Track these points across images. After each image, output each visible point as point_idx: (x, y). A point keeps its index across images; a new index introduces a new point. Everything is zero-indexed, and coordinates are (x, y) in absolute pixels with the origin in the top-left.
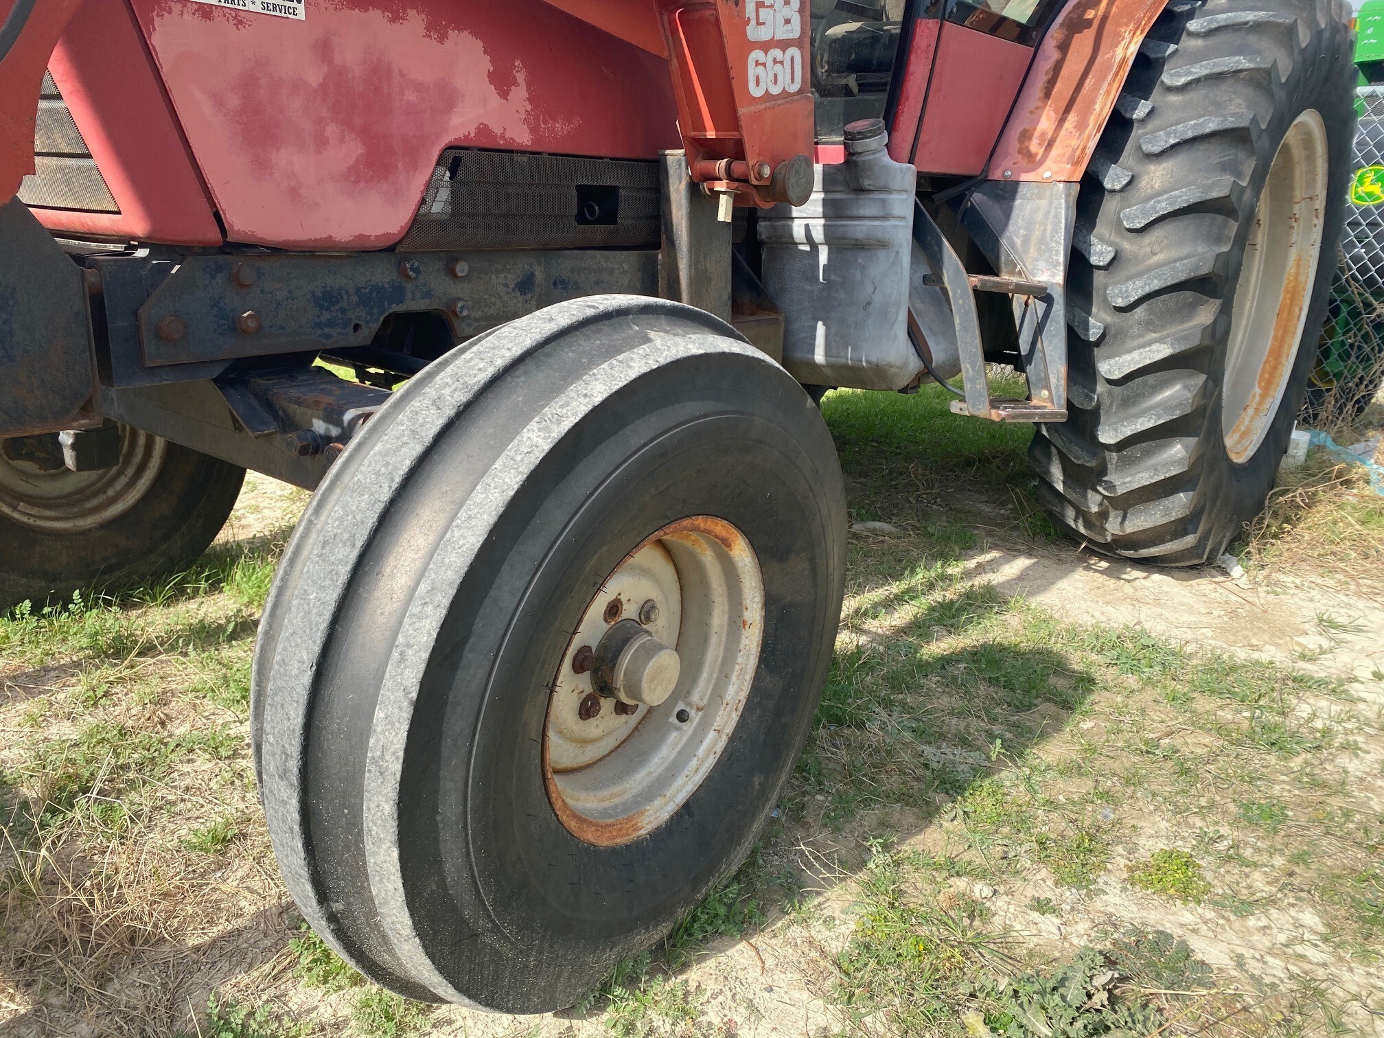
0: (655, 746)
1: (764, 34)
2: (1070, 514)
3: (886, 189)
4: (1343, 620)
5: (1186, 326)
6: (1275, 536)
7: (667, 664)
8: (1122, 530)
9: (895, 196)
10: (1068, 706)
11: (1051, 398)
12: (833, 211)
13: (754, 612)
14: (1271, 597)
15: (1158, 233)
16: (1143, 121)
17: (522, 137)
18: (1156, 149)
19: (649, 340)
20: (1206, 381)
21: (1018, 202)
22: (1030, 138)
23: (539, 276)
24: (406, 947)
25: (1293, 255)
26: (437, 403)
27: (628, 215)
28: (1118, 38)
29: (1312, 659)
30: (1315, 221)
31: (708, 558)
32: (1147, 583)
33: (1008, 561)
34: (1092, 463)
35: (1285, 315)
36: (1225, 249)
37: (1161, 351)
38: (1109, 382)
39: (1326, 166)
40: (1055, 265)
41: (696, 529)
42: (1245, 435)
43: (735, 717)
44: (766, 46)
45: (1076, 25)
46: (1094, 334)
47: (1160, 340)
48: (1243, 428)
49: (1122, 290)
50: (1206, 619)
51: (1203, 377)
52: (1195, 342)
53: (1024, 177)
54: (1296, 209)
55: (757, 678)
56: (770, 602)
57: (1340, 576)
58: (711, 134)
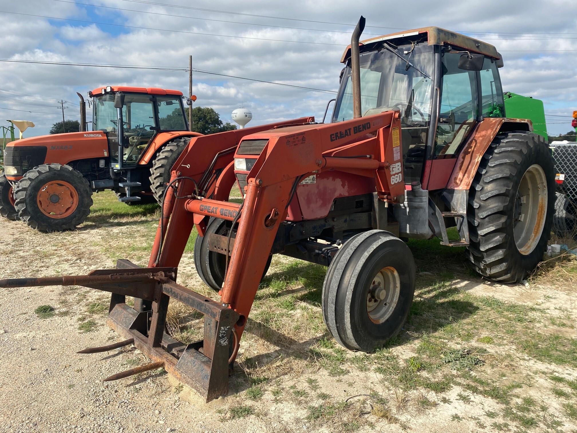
0: (381, 310)
1: (394, 173)
2: (477, 269)
3: (421, 196)
4: (551, 296)
5: (498, 222)
6: (540, 275)
7: (384, 292)
8: (490, 272)
9: (423, 197)
10: (471, 313)
11: (465, 240)
12: (409, 200)
13: (398, 285)
14: (534, 291)
15: (489, 201)
16: (484, 174)
17: (346, 194)
18: (488, 181)
19: (381, 238)
20: (506, 235)
21: (455, 194)
22: (457, 179)
23: (348, 219)
24: (349, 331)
25: (540, 197)
26: (351, 249)
27: (365, 205)
28: (476, 157)
29: (540, 305)
30: (545, 189)
31: (390, 274)
32: (501, 287)
33: (462, 282)
34: (480, 256)
35: (540, 214)
36: (506, 204)
37: (492, 229)
38: (481, 236)
39: (544, 175)
40: (464, 209)
41: (388, 269)
42: (529, 247)
43: (395, 305)
44: (394, 175)
45: (467, 153)
46: (476, 224)
47: (492, 226)
48: (529, 245)
49: (482, 214)
50: (515, 296)
51: (505, 234)
52: (501, 226)
53: (456, 188)
54: (539, 186)
55: (399, 298)
56: (401, 283)
57: (556, 286)
58: (383, 191)
